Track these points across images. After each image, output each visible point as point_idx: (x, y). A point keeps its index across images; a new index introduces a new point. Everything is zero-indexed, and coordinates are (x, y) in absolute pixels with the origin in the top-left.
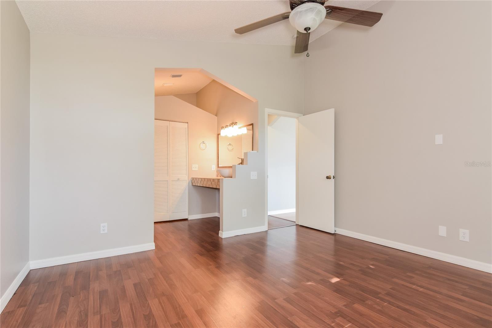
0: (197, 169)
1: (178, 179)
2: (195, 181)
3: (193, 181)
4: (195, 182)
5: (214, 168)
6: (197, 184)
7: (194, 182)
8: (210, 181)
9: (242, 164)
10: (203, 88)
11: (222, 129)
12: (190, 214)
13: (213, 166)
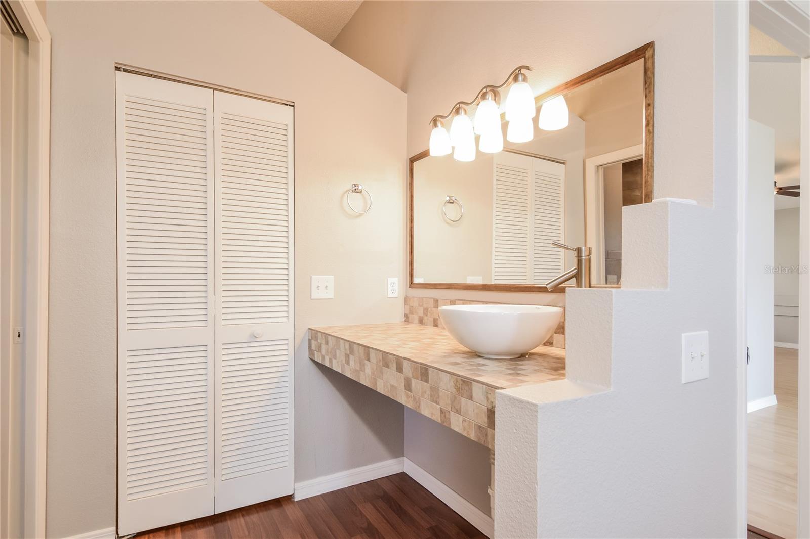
0: (330, 294)
1: (254, 338)
2: (324, 347)
3: (314, 343)
4: (323, 352)
5: (396, 287)
6: (331, 361)
7: (319, 348)
8: (400, 369)
9: (579, 284)
10: (356, 13)
11: (435, 125)
12: (300, 475)
13: (390, 280)
